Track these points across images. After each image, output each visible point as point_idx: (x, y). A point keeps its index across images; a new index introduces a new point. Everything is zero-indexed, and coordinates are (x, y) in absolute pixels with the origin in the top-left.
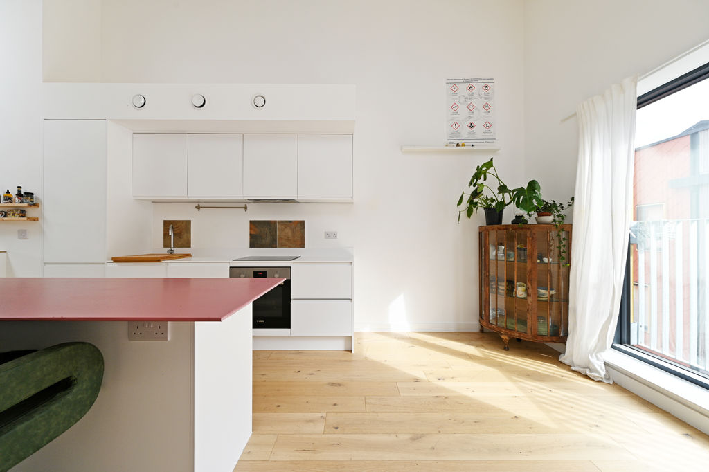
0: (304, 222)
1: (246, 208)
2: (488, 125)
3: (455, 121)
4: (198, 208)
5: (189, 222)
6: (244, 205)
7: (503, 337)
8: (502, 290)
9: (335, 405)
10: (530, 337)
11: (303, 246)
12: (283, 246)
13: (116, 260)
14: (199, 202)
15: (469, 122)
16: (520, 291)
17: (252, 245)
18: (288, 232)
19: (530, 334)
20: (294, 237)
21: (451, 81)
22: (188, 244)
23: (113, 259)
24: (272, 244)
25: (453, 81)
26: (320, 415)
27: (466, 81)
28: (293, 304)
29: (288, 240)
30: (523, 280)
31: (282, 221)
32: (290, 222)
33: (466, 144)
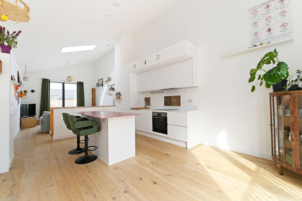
0: (180, 96)
1: (163, 92)
2: (285, 24)
3: (255, 31)
4: (152, 93)
5: (150, 98)
6: (163, 91)
7: (277, 165)
8: (281, 135)
9: (160, 159)
10: (295, 170)
11: (180, 105)
12: (174, 105)
13: (132, 109)
14: (152, 91)
15: (268, 28)
17: (165, 105)
18: (175, 100)
19: (294, 168)
20: (177, 102)
21: (252, 10)
22: (150, 105)
23: (131, 108)
24: (170, 105)
25: (253, 9)
26: (153, 159)
27: (263, 4)
28: (168, 126)
29: (175, 103)
31: (173, 96)
32: (176, 96)
33: (263, 43)
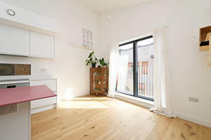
0: (30, 65)
11: (30, 74)
12: (18, 74)
16: (100, 83)
18: (22, 68)
20: (25, 71)
24: (12, 74)
29: (22, 72)
30: (100, 80)
32: (23, 65)
